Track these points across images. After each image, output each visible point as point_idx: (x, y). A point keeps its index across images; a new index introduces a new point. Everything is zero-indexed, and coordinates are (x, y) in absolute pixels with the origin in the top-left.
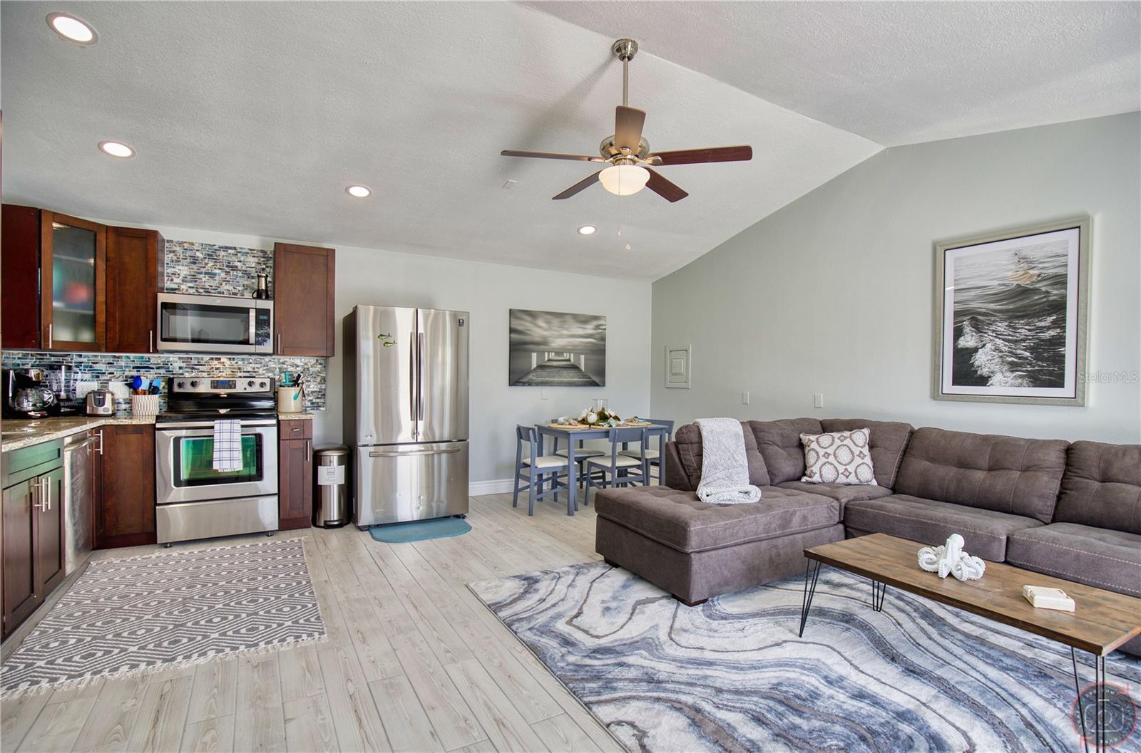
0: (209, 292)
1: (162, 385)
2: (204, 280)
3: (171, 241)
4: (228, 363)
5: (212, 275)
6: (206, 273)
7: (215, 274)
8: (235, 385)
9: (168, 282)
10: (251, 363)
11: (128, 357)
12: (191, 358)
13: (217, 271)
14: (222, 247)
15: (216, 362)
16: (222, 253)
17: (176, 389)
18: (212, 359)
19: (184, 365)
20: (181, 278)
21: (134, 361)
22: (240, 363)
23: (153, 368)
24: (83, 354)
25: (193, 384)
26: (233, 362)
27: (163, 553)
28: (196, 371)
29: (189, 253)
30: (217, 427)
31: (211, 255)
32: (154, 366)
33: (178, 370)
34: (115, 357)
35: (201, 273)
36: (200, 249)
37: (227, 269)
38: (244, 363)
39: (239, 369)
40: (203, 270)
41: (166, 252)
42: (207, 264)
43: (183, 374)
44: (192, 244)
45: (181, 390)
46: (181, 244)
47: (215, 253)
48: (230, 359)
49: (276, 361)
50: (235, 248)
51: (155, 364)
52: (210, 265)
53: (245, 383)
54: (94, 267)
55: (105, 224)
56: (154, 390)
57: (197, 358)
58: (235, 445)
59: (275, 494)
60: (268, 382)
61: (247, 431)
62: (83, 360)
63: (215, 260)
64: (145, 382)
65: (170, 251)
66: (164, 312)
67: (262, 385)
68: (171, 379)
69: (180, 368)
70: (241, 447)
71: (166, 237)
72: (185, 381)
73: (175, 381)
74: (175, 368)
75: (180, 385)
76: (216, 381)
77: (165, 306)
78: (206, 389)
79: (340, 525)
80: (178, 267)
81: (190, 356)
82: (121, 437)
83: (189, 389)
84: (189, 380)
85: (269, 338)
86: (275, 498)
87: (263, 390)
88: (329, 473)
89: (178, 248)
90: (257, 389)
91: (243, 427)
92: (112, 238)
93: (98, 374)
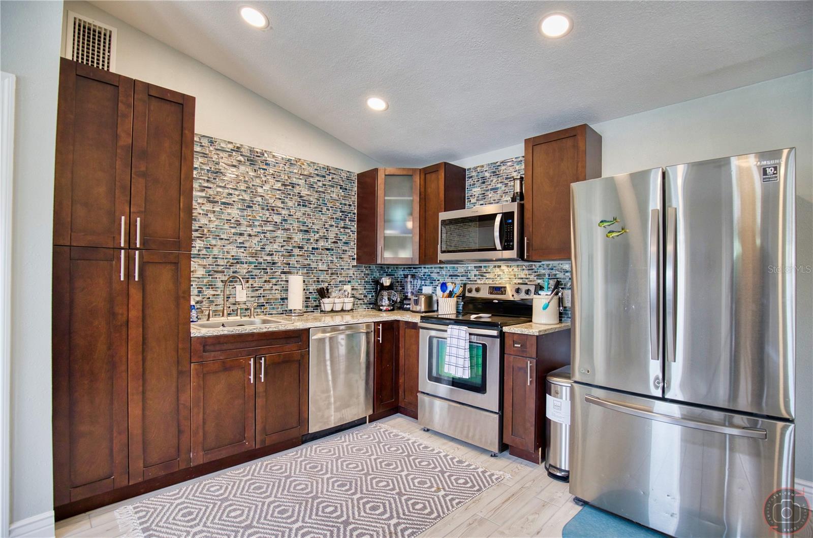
1: (458, 290)
2: (490, 196)
3: (470, 169)
4: (506, 270)
5: (495, 190)
6: (491, 190)
7: (497, 189)
8: (505, 291)
9: (468, 203)
10: (524, 270)
11: (447, 267)
12: (481, 267)
13: (499, 185)
14: (503, 162)
15: (498, 269)
16: (503, 167)
17: (467, 294)
18: (495, 266)
19: (477, 273)
20: (476, 198)
21: (449, 271)
22: (515, 269)
23: (459, 276)
24: (425, 266)
25: (477, 290)
26: (510, 269)
27: (423, 434)
28: (485, 278)
29: (481, 175)
30: (449, 330)
31: (495, 172)
32: (460, 274)
33: (473, 277)
34: (440, 267)
35: (488, 191)
36: (488, 169)
37: (506, 181)
38: (518, 269)
39: (515, 275)
40: (490, 187)
41: (467, 179)
42: (492, 181)
43: (476, 281)
44: (483, 166)
45: (469, 295)
46: (475, 168)
47: (498, 169)
48: (508, 265)
49: (545, 266)
50: (512, 160)
51: (460, 273)
52: (494, 182)
53: (514, 290)
54: (412, 201)
55: (421, 167)
56: (451, 295)
57: (485, 267)
58: (461, 352)
59: (495, 413)
60: (532, 289)
61: (474, 339)
62: (427, 270)
63: (498, 175)
64: (450, 287)
65: (470, 178)
66: (443, 228)
67: (528, 292)
68: (465, 285)
69: (475, 276)
70: (468, 355)
71: (466, 167)
72: (474, 287)
73: (468, 287)
74: (472, 275)
75: (470, 291)
76: (493, 287)
77: (444, 222)
78: (484, 294)
79: (565, 479)
80: (474, 190)
81: (481, 265)
82: (408, 331)
83: (474, 294)
84: (477, 286)
85: (513, 241)
86: (497, 416)
87: (527, 297)
88: (555, 406)
89: (474, 174)
90: (523, 296)
91: (470, 334)
92: (423, 177)
93: (432, 281)
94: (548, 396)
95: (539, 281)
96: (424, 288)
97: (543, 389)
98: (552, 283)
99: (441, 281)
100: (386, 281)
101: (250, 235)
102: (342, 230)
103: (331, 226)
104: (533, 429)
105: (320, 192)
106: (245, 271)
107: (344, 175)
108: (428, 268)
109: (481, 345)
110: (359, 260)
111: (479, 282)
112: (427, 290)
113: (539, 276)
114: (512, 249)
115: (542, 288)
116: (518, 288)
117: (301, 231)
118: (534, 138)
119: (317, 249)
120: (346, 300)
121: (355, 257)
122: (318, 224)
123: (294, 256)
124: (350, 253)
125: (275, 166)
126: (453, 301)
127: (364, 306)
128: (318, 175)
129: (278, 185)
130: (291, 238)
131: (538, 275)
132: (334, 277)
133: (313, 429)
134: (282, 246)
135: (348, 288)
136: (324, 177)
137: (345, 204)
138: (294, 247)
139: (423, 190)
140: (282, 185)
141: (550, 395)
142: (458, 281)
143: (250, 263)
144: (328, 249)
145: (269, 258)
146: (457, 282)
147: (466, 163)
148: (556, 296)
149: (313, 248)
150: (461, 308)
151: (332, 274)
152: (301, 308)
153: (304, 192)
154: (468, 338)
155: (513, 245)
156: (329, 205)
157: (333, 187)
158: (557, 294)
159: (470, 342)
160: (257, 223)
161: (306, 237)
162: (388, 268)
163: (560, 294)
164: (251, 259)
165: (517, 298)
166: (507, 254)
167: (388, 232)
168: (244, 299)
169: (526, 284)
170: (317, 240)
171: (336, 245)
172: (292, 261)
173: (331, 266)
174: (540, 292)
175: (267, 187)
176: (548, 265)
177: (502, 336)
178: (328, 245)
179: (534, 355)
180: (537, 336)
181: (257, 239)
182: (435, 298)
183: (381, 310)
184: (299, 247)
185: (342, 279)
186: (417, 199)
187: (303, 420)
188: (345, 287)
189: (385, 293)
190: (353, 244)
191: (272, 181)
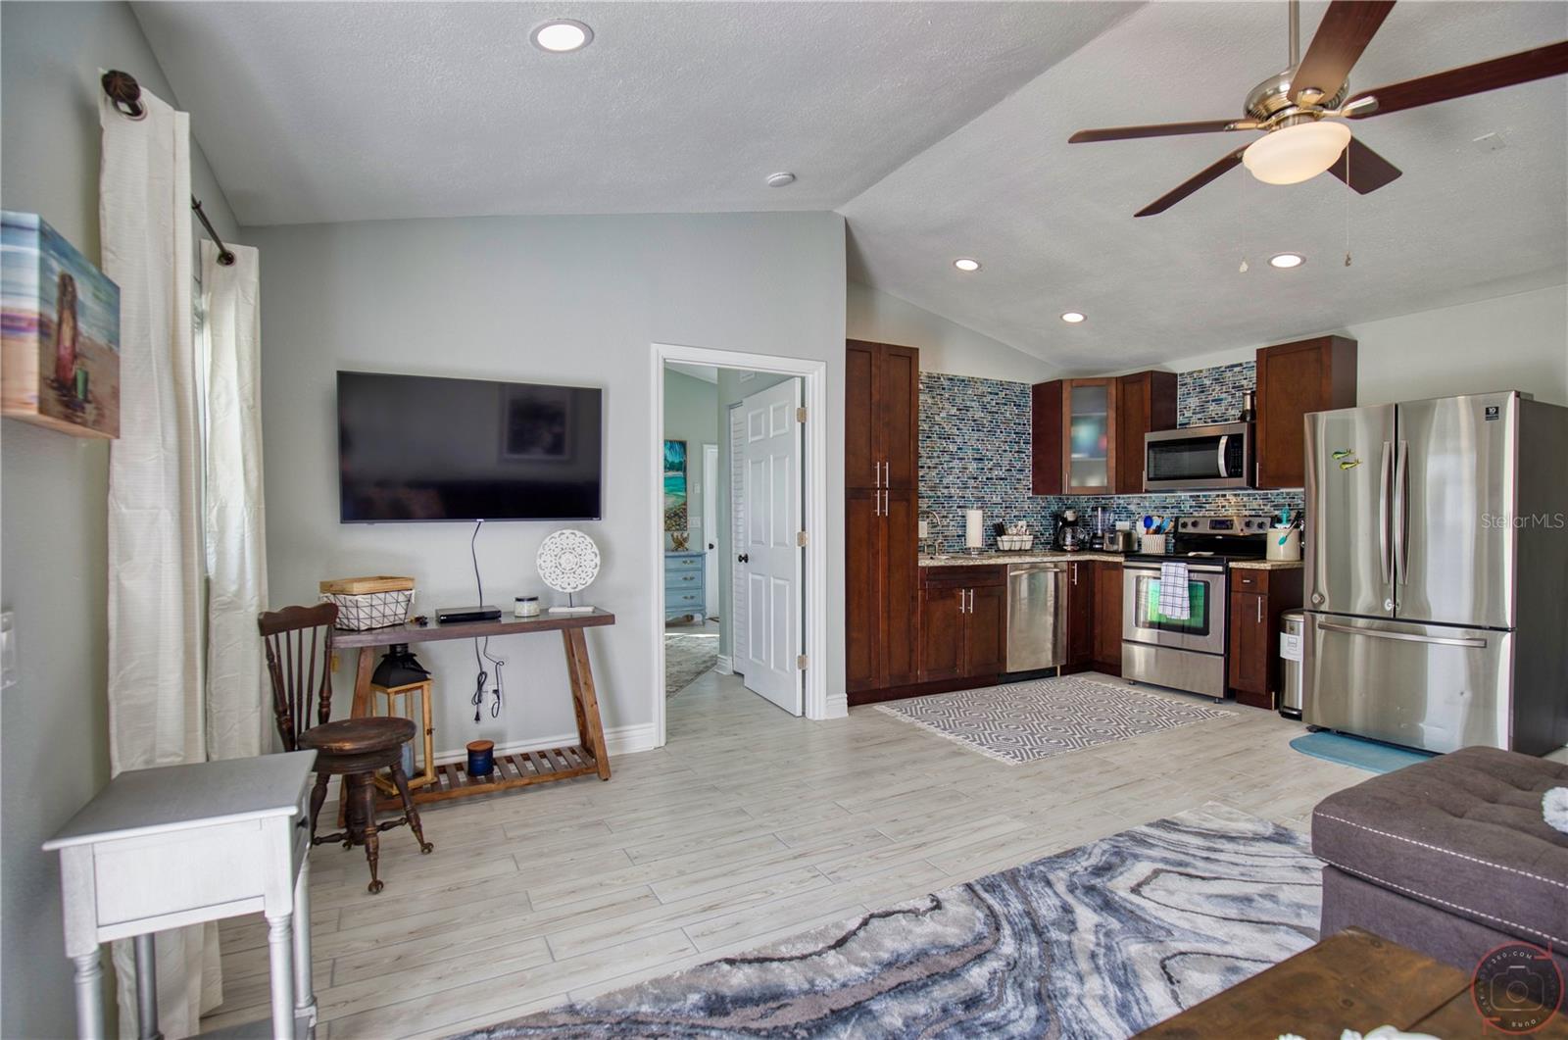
0: (1216, 421)
1: (1169, 526)
2: (1212, 408)
3: (1183, 374)
4: (1233, 500)
5: (1218, 401)
6: (1213, 401)
7: (1221, 400)
8: (1232, 525)
9: (1181, 421)
10: (1256, 499)
11: (1150, 497)
12: (1199, 496)
13: (1224, 396)
14: (1228, 367)
15: (1221, 499)
16: (1229, 374)
17: (1180, 530)
18: (1218, 496)
19: (1194, 504)
20: (1191, 411)
22: (1245, 499)
23: (1168, 508)
24: (1121, 496)
25: (1195, 524)
26: (1239, 499)
27: (1127, 689)
28: (1204, 509)
29: (1198, 382)
30: (1164, 569)
31: (1218, 379)
32: (1169, 506)
33: (1189, 509)
35: (1208, 402)
36: (1208, 375)
37: (1233, 391)
38: (1249, 499)
39: (1245, 506)
40: (1211, 398)
41: (1178, 388)
42: (1214, 390)
44: (1201, 371)
45: (1184, 531)
46: (1191, 374)
47: (1222, 375)
48: (1235, 495)
49: (1284, 495)
50: (1241, 365)
51: (1170, 504)
52: (1216, 391)
53: (1243, 523)
54: (1107, 418)
55: (1118, 375)
56: (1158, 531)
57: (1204, 496)
58: (1179, 591)
59: (1221, 655)
60: (1268, 521)
61: (1195, 576)
62: (1122, 501)
63: (1222, 384)
64: (1157, 522)
65: (1182, 385)
66: (1151, 452)
67: (1261, 525)
68: (1177, 518)
69: (1191, 507)
70: (1186, 594)
71: (1178, 372)
72: (1190, 521)
73: (1181, 521)
74: (1186, 507)
75: (1184, 525)
76: (1216, 521)
77: (1152, 445)
78: (1204, 529)
79: (1298, 718)
80: (1189, 400)
81: (1198, 494)
82: (1106, 572)
83: (1190, 530)
84: (1193, 520)
85: (1242, 468)
86: (1221, 659)
87: (1261, 531)
88: (1289, 643)
89: (1189, 380)
90: (1255, 530)
91: (1190, 571)
92: (1120, 387)
93: (1130, 514)
94: (1282, 634)
95: (1277, 513)
96: (1118, 523)
97: (1277, 627)
98: (1293, 514)
99: (1144, 514)
100: (1070, 515)
101: (929, 467)
102: (1016, 455)
103: (1005, 451)
104: (1264, 669)
105: (993, 412)
106: (926, 505)
107: (1018, 390)
108: (1124, 498)
109: (1202, 584)
110: (1036, 491)
111: (1195, 514)
112: (1123, 525)
113: (1277, 507)
114: (1241, 476)
115: (1280, 521)
116: (1249, 522)
117: (976, 459)
118: (1269, 348)
119: (991, 479)
120: (1025, 538)
121: (1031, 486)
122: (991, 450)
123: (969, 488)
124: (1024, 483)
125: (950, 389)
126: (1160, 538)
127: (1041, 546)
128: (991, 393)
129: (954, 411)
130: (966, 468)
131: (1275, 506)
132: (1009, 510)
133: (1010, 669)
134: (958, 478)
135: (1023, 523)
136: (997, 394)
137: (1020, 424)
138: (969, 478)
139: (1120, 403)
140: (958, 410)
141: (1284, 632)
142: (1167, 514)
143: (930, 497)
144: (1001, 479)
145: (946, 491)
146: (1165, 516)
147: (1177, 366)
148: (1295, 530)
149: (987, 479)
150: (1171, 546)
151: (1006, 507)
152: (980, 546)
153: (978, 415)
154: (1187, 575)
155: (1242, 472)
156: (1002, 426)
157: (1006, 404)
158: (1297, 526)
159: (1189, 580)
160: (935, 454)
161: (980, 466)
162: (1068, 499)
163: (1302, 527)
164: (931, 494)
165: (1247, 532)
166: (1235, 481)
167: (1075, 456)
168: (925, 536)
169: (1260, 516)
170: (991, 469)
171: (1010, 473)
172: (968, 493)
173: (1006, 498)
174: (1277, 525)
175: (943, 414)
176: (1288, 494)
177: (1228, 572)
178: (1001, 474)
179: (1266, 591)
180: (1270, 571)
181: (937, 471)
182: (1135, 535)
183: (1066, 551)
184: (974, 478)
185: (1017, 513)
186: (1112, 414)
187: (1002, 659)
188: (1020, 523)
189: (1069, 531)
190: (1029, 472)
191: (947, 405)
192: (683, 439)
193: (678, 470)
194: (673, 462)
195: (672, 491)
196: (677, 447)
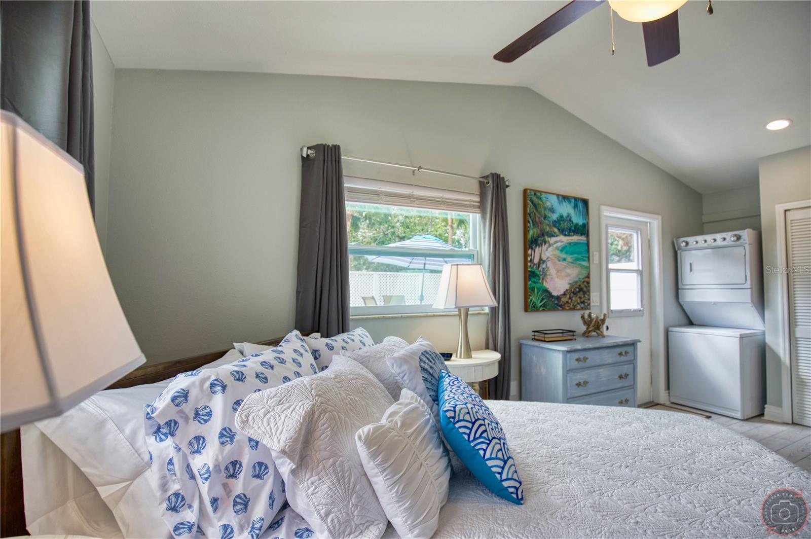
192: (585, 197)
193: (582, 235)
194: (577, 224)
195: (577, 259)
196: (580, 205)
